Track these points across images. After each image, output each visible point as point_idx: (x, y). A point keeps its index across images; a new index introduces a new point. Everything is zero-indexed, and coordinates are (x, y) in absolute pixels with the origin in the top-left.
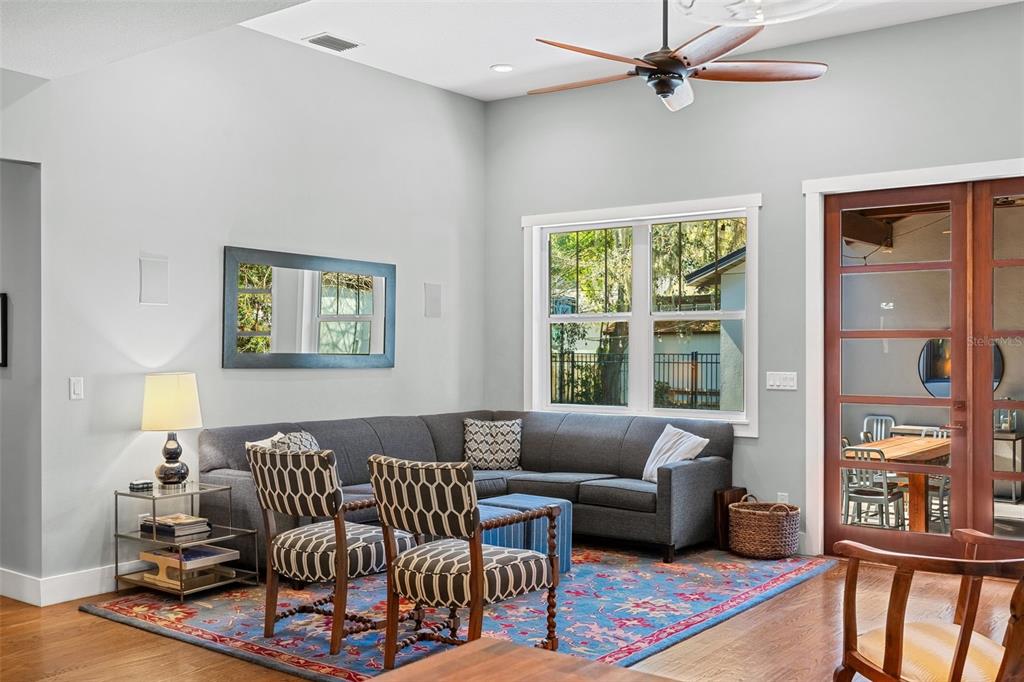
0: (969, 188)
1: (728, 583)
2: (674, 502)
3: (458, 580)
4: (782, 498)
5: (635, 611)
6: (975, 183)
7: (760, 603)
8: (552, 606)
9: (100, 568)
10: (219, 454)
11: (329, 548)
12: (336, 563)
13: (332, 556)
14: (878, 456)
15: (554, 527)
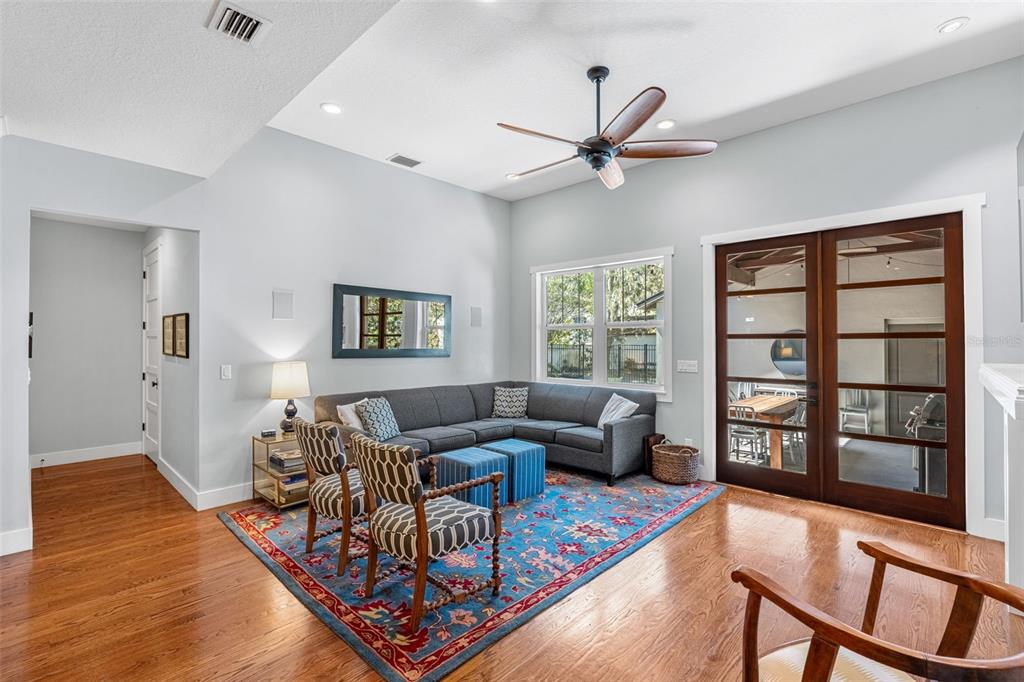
0: (819, 235)
1: (649, 507)
2: (614, 447)
3: (408, 540)
4: (688, 442)
5: (578, 535)
6: (823, 232)
7: (669, 528)
8: (496, 552)
9: (242, 485)
10: (325, 412)
11: (338, 497)
12: (342, 507)
13: (340, 502)
14: (750, 410)
15: (497, 491)
